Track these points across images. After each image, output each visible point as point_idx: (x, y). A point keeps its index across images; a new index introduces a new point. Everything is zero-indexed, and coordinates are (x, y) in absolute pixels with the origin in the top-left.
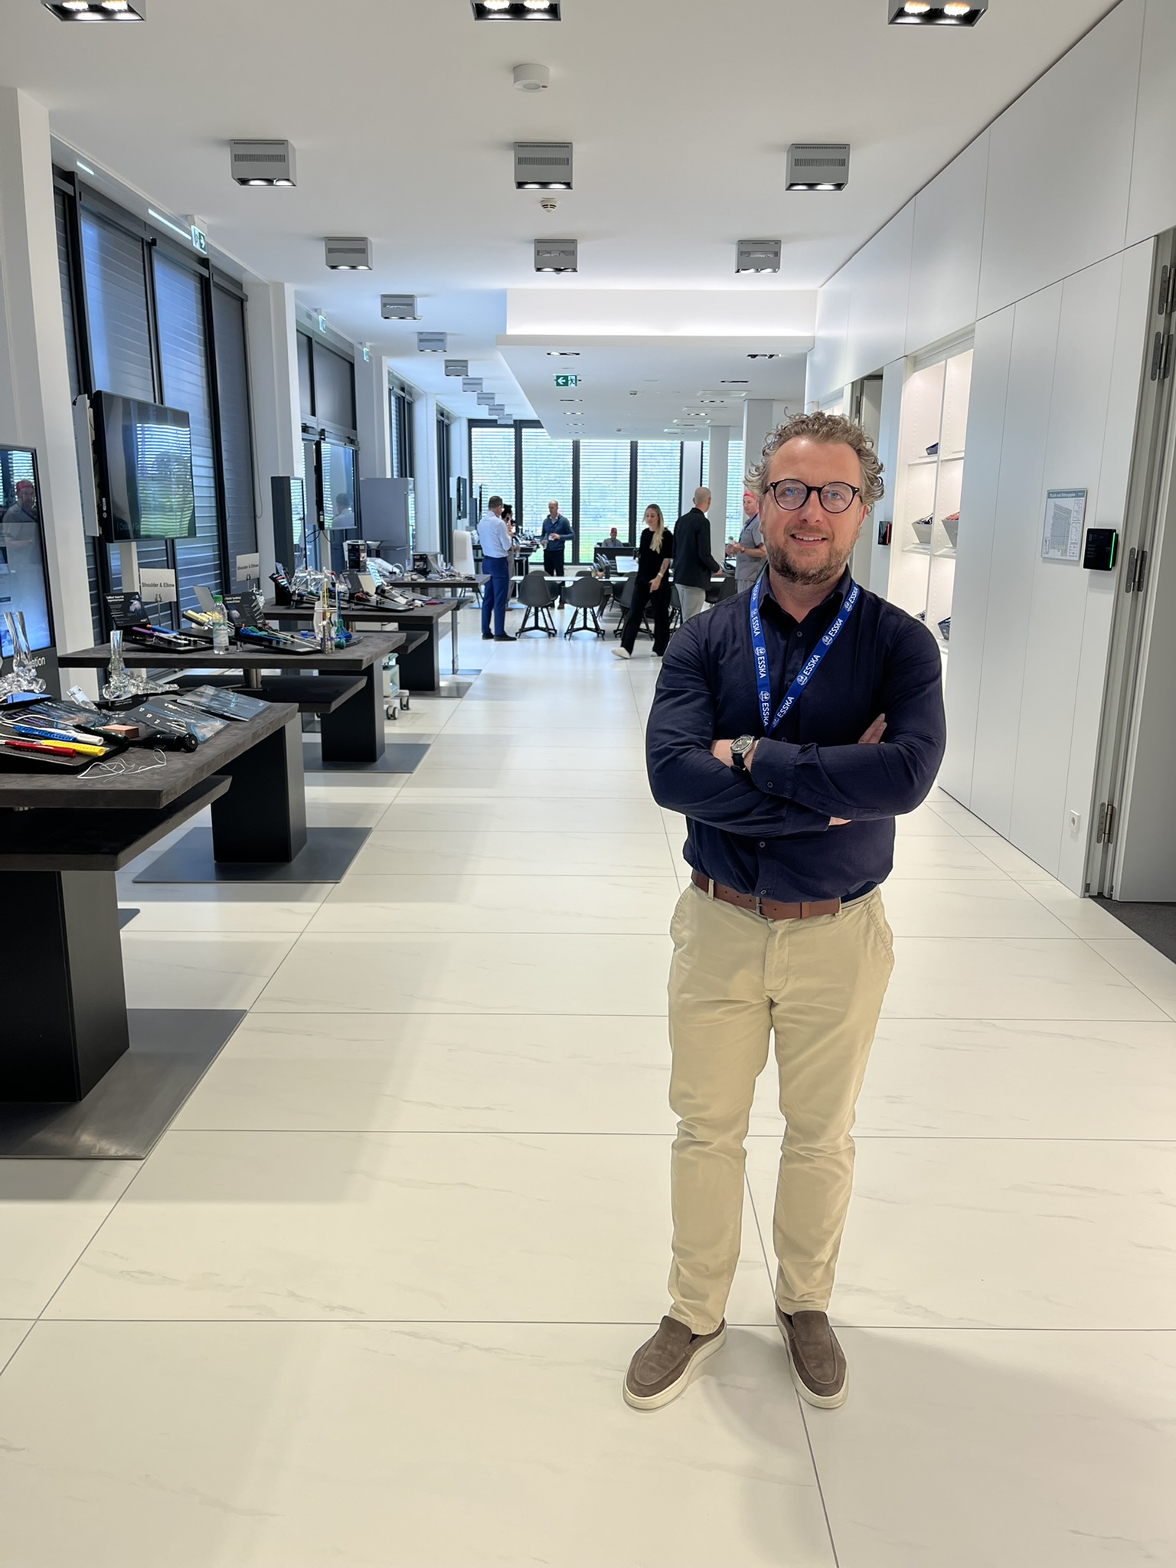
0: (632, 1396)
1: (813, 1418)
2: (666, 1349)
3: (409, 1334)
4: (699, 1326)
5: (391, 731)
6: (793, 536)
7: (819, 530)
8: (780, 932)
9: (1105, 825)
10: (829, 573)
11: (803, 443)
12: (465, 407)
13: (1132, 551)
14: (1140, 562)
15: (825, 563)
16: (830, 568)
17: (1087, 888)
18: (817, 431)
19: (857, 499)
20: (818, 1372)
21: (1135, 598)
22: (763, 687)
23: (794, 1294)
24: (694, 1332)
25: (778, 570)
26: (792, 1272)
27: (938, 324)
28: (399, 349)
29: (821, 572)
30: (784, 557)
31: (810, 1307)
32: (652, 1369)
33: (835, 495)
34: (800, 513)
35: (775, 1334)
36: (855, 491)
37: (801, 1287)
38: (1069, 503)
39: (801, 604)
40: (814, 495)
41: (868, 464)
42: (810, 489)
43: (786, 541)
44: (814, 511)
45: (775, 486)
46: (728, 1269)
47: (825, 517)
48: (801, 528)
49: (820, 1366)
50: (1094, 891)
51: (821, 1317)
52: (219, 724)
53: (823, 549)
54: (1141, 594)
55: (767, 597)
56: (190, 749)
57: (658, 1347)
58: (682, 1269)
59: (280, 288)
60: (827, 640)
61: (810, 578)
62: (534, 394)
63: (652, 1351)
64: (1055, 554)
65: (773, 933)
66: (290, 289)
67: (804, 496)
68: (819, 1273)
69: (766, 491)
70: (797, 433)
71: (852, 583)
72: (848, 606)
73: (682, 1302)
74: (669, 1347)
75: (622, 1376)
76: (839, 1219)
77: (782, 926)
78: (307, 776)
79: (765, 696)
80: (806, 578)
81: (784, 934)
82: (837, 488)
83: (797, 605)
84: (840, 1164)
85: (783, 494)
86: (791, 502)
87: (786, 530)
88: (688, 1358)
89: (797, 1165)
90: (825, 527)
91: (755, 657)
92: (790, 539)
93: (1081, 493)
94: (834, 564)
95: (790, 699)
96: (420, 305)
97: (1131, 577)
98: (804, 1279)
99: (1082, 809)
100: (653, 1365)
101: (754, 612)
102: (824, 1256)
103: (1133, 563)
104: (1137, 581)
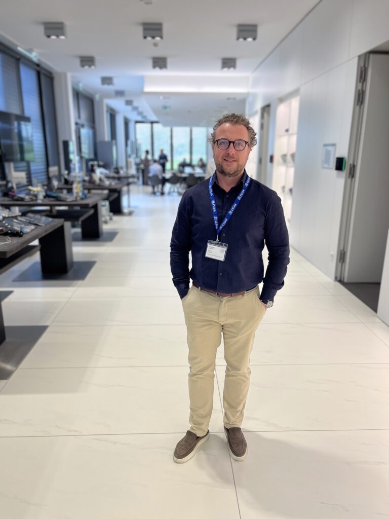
0: (175, 458)
1: (235, 464)
2: (188, 442)
3: (97, 439)
4: (199, 434)
5: (105, 228)
6: (225, 160)
7: (233, 157)
8: (224, 302)
9: (342, 257)
10: (238, 173)
11: (227, 125)
12: (133, 116)
13: (350, 165)
14: (353, 168)
15: (236, 170)
16: (238, 171)
17: (336, 278)
18: (233, 120)
19: (247, 146)
20: (237, 448)
21: (352, 180)
22: (215, 215)
23: (230, 421)
24: (198, 436)
25: (220, 172)
26: (229, 414)
27: (288, 88)
28: (108, 96)
29: (235, 172)
30: (222, 167)
31: (235, 426)
32: (183, 449)
33: (239, 144)
34: (227, 152)
35: (224, 436)
36: (246, 143)
37: (232, 419)
38: (330, 148)
39: (228, 185)
40: (232, 144)
41: (251, 133)
42: (230, 142)
43: (222, 161)
44: (232, 151)
45: (217, 141)
46: (209, 415)
47: (236, 153)
48: (227, 157)
49: (238, 446)
50: (338, 279)
51: (239, 429)
52: (33, 227)
53: (235, 164)
54: (353, 179)
55: (215, 183)
56: (21, 236)
57: (185, 441)
58: (194, 416)
59: (65, 74)
60: (239, 198)
61: (231, 175)
62: (156, 112)
63: (183, 443)
64: (326, 166)
65: (221, 302)
66: (69, 75)
67: (228, 144)
68: (238, 414)
69: (215, 143)
70: (225, 122)
71: (247, 176)
72: (246, 185)
73: (195, 427)
74: (189, 441)
75: (172, 452)
76: (245, 396)
77: (225, 299)
78: (74, 243)
79: (216, 218)
80: (230, 175)
81: (225, 303)
82: (240, 142)
83: (226, 185)
84: (245, 377)
85: (221, 144)
86: (223, 147)
87: (222, 158)
88: (195, 445)
89: (230, 378)
90: (236, 156)
91: (211, 204)
92: (224, 161)
93: (334, 145)
94: (239, 169)
95: (226, 219)
96: (115, 81)
97: (350, 173)
98: (234, 416)
99: (334, 252)
100: (184, 447)
101: (210, 187)
102: (240, 408)
103: (351, 169)
104: (352, 174)
